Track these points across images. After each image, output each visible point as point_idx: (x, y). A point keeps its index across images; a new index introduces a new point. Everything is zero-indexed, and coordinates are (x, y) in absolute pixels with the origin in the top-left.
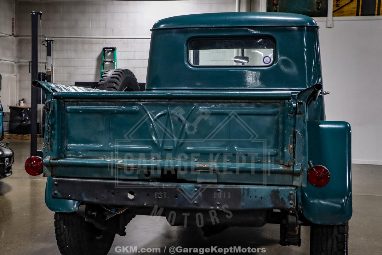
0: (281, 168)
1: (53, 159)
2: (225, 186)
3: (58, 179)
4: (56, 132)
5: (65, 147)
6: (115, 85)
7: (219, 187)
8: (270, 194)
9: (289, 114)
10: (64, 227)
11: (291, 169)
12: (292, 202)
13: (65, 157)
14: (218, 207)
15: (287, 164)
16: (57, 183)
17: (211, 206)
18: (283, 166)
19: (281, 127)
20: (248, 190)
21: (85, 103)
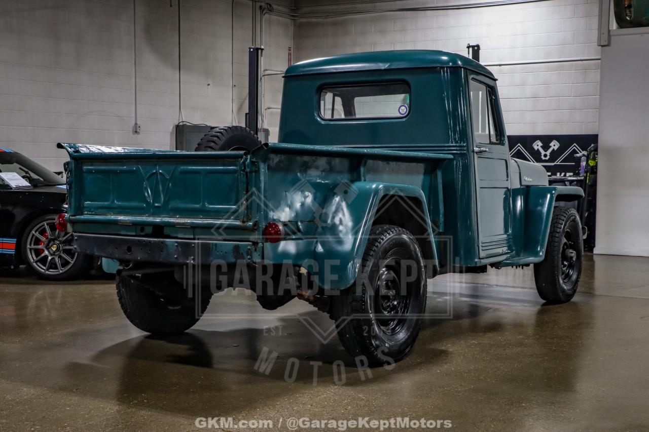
5: (82, 205)
9: (242, 172)
13: (82, 214)
16: (77, 238)
21: (97, 164)
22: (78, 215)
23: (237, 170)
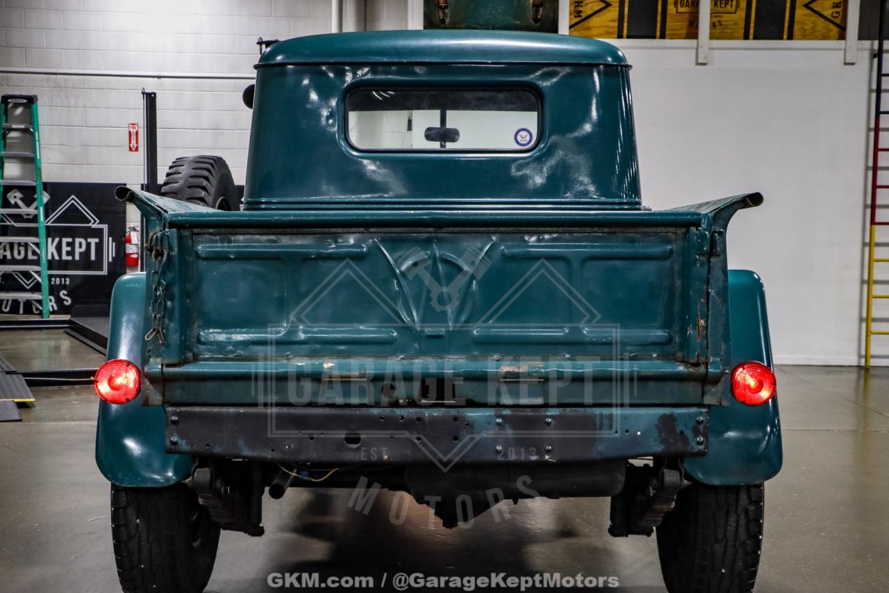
0: (681, 368)
1: (168, 366)
2: (561, 410)
3: (178, 410)
4: (177, 304)
5: (195, 338)
6: (203, 194)
7: (549, 414)
8: (657, 423)
9: (697, 257)
10: (138, 521)
11: (702, 369)
12: (702, 439)
13: (196, 359)
14: (547, 457)
15: (694, 361)
16: (176, 418)
17: (533, 455)
18: (685, 365)
19: (679, 283)
20: (611, 417)
21: (241, 238)
22: (185, 362)
23: (671, 251)
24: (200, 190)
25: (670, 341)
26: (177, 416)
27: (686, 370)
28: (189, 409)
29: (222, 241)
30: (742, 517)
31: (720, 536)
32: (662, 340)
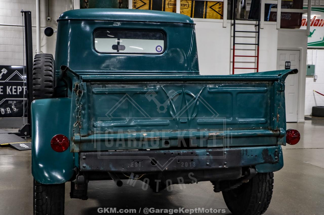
0: (271, 132)
1: (82, 136)
2: (230, 148)
3: (85, 154)
4: (86, 112)
7: (225, 150)
8: (262, 152)
9: (277, 92)
10: (47, 197)
11: (278, 132)
12: (277, 157)
13: (92, 134)
14: (225, 166)
15: (276, 129)
16: (85, 157)
17: (220, 166)
18: (273, 131)
19: (269, 101)
20: (246, 150)
21: (110, 85)
22: (89, 135)
23: (267, 90)
24: (49, 67)
25: (266, 122)
26: (85, 156)
27: (273, 133)
28: (90, 153)
29: (103, 87)
30: (268, 183)
31: (260, 190)
32: (264, 122)
